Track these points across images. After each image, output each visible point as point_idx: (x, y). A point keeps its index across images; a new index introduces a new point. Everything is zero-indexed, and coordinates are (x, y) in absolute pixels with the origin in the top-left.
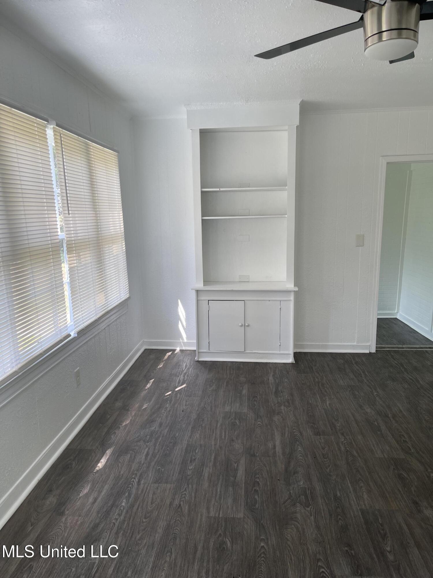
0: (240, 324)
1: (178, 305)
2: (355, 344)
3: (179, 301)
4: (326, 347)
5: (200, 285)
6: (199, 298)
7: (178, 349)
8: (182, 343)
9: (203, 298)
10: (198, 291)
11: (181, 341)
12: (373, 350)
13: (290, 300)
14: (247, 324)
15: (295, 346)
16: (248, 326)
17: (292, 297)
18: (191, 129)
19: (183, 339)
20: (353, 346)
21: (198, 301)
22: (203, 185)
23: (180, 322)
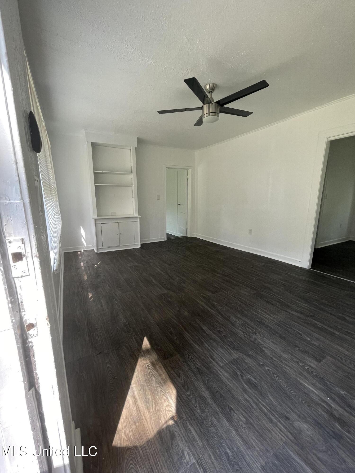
0: (117, 233)
1: (80, 229)
2: (159, 238)
3: (81, 226)
4: (149, 240)
5: (96, 217)
6: (96, 223)
7: (82, 251)
8: (84, 247)
9: (98, 223)
10: (95, 219)
11: (83, 246)
12: (166, 240)
13: (138, 221)
14: (120, 233)
15: (141, 241)
16: (121, 234)
17: (138, 220)
18: (87, 142)
19: (84, 245)
20: (159, 239)
21: (96, 224)
22: (94, 169)
23: (82, 237)
